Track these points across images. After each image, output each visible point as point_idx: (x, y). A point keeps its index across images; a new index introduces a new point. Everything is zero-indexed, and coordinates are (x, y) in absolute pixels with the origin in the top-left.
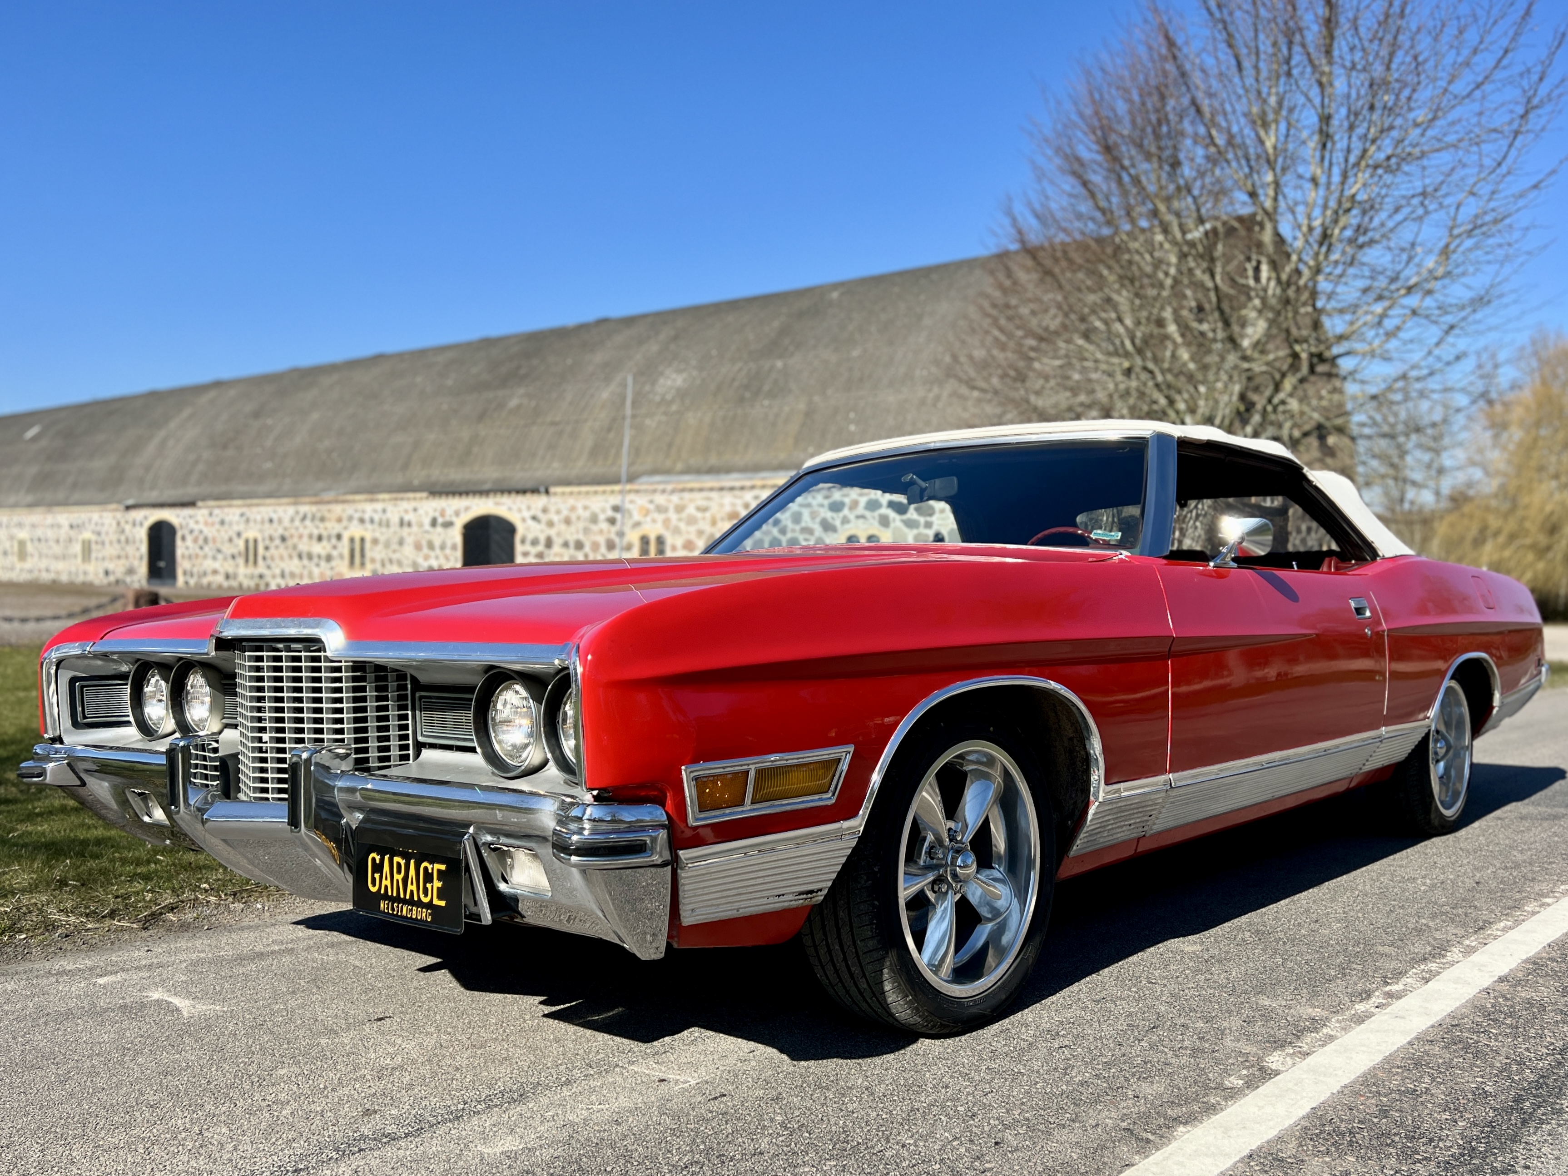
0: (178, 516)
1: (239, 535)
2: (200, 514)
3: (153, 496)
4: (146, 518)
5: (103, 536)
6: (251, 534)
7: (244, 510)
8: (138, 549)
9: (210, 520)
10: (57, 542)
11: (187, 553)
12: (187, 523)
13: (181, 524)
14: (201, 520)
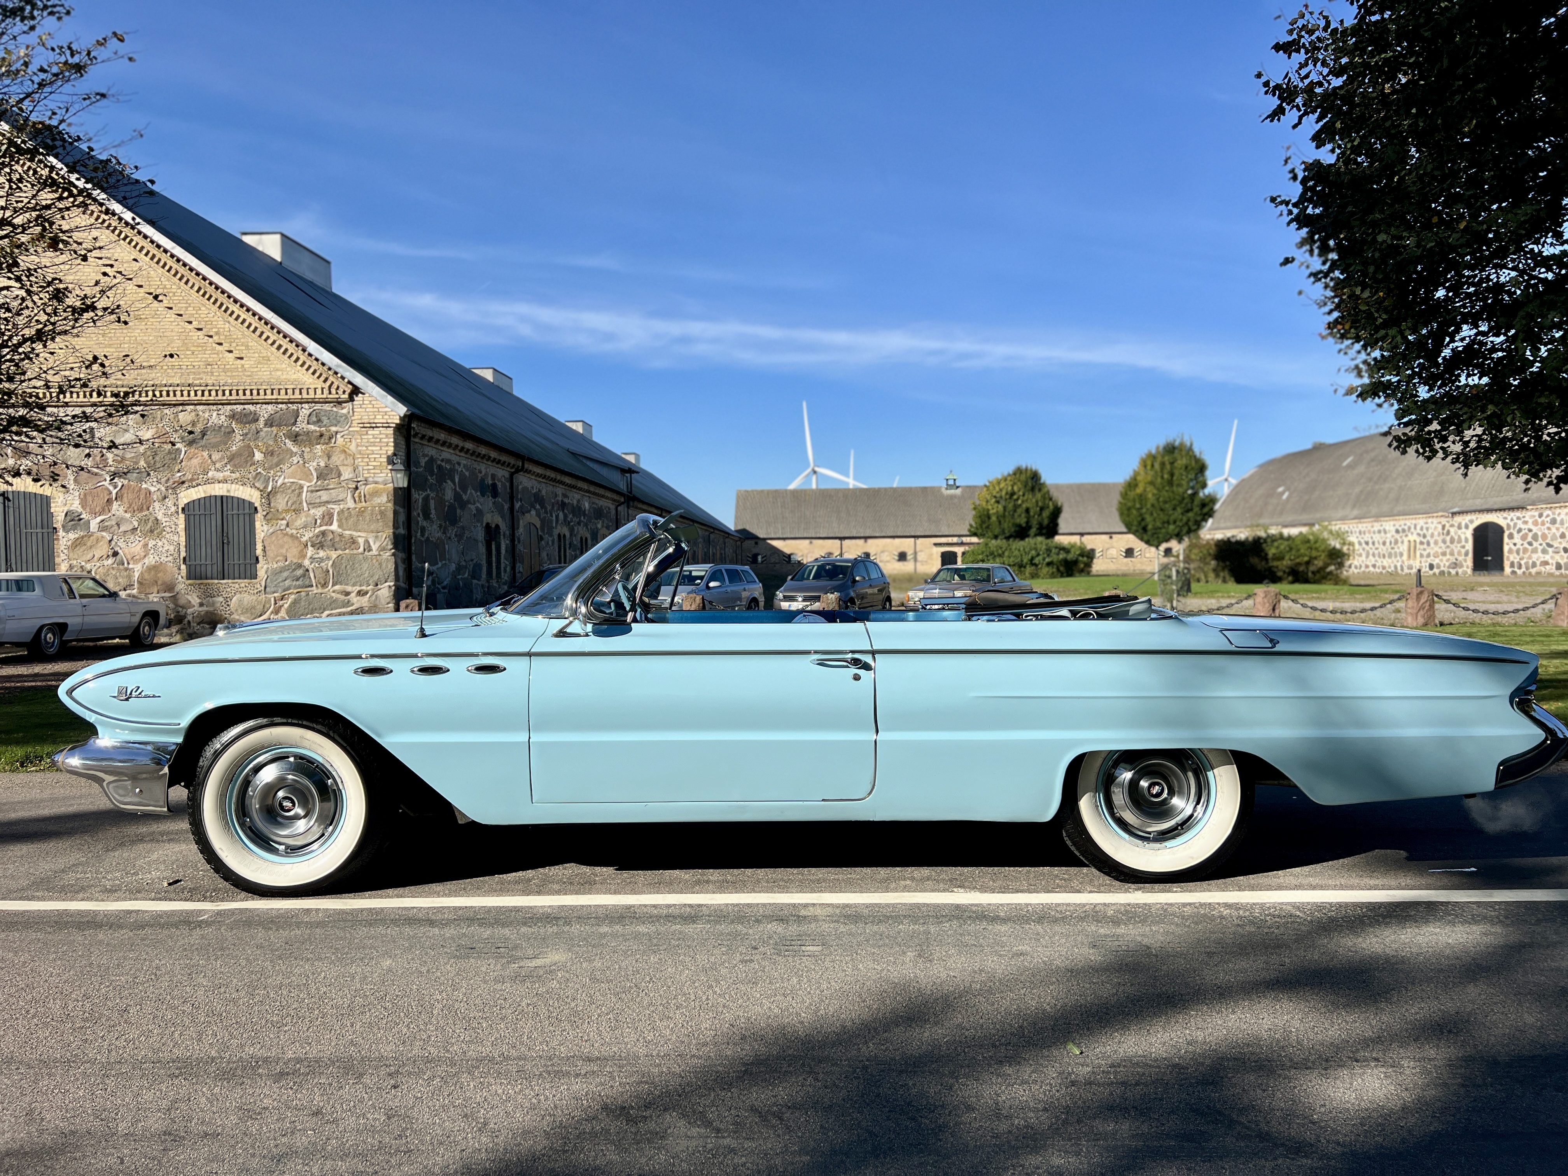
0: (1506, 518)
3: (1478, 503)
5: (1428, 538)
8: (1464, 547)
9: (1540, 520)
10: (1384, 543)
11: (1514, 548)
12: (1515, 524)
13: (1508, 526)
14: (1530, 521)
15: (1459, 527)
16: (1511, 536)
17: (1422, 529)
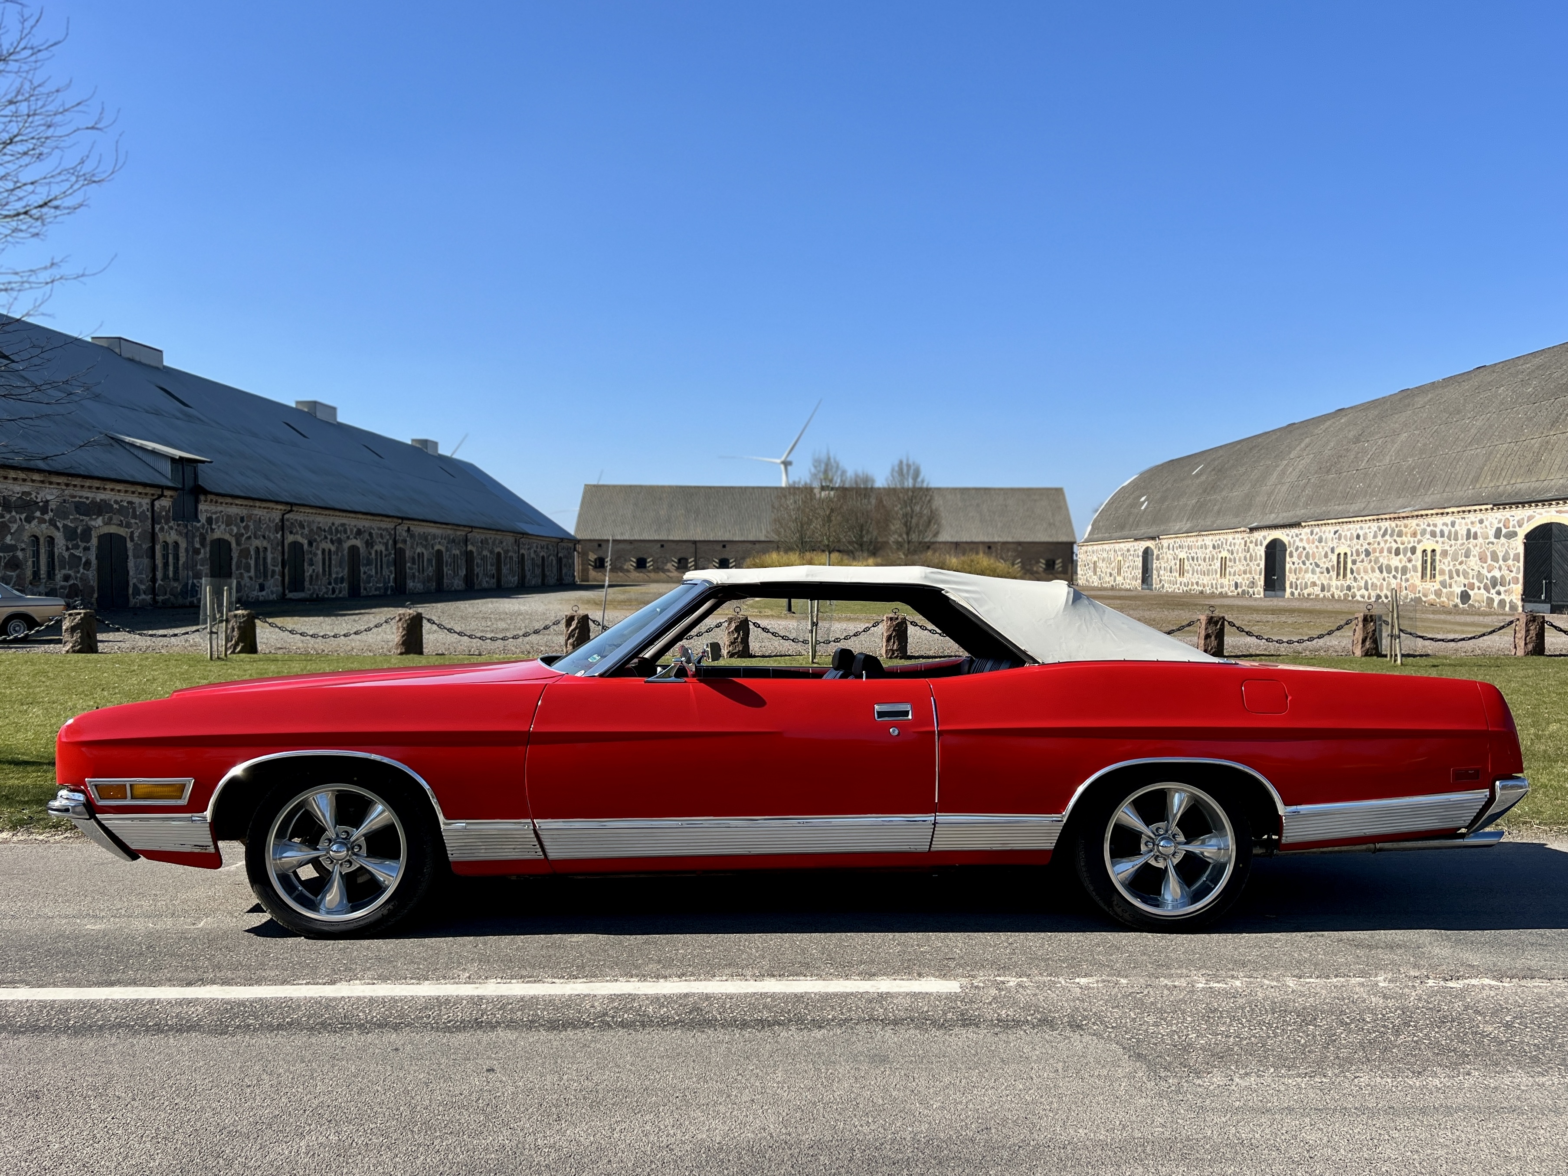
0: (1288, 535)
1: (1333, 551)
2: (1305, 532)
3: (1271, 519)
4: (1265, 538)
5: (1235, 554)
6: (1342, 550)
7: (1338, 528)
8: (1258, 565)
9: (1311, 538)
10: (1205, 560)
11: (1293, 567)
12: (1294, 541)
13: (1289, 542)
14: (1305, 538)
15: (1256, 545)
16: (1291, 556)
17: (1230, 546)
